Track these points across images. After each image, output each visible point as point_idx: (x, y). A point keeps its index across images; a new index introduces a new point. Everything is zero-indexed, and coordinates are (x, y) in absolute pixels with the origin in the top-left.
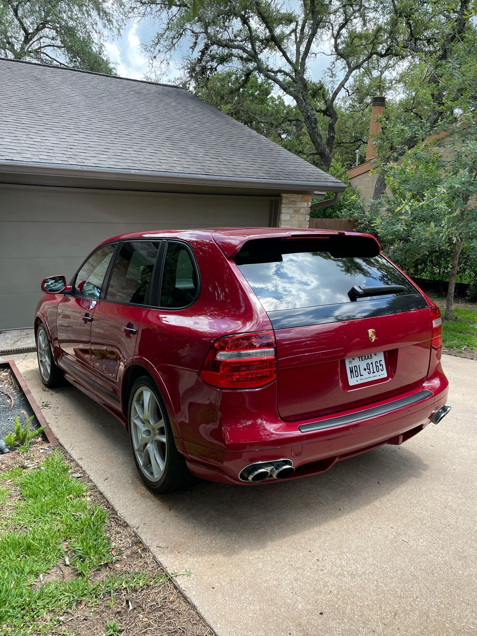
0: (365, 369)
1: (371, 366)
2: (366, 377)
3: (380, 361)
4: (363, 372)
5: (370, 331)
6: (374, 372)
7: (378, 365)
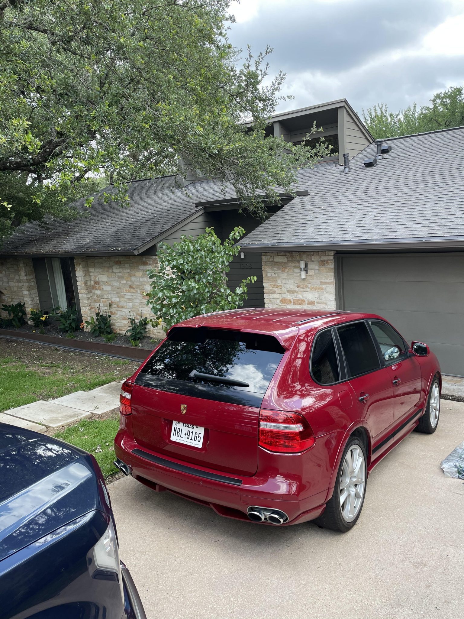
0: (185, 434)
1: (191, 434)
2: (183, 440)
3: (199, 434)
4: (183, 435)
5: (183, 406)
6: (191, 439)
7: (197, 436)
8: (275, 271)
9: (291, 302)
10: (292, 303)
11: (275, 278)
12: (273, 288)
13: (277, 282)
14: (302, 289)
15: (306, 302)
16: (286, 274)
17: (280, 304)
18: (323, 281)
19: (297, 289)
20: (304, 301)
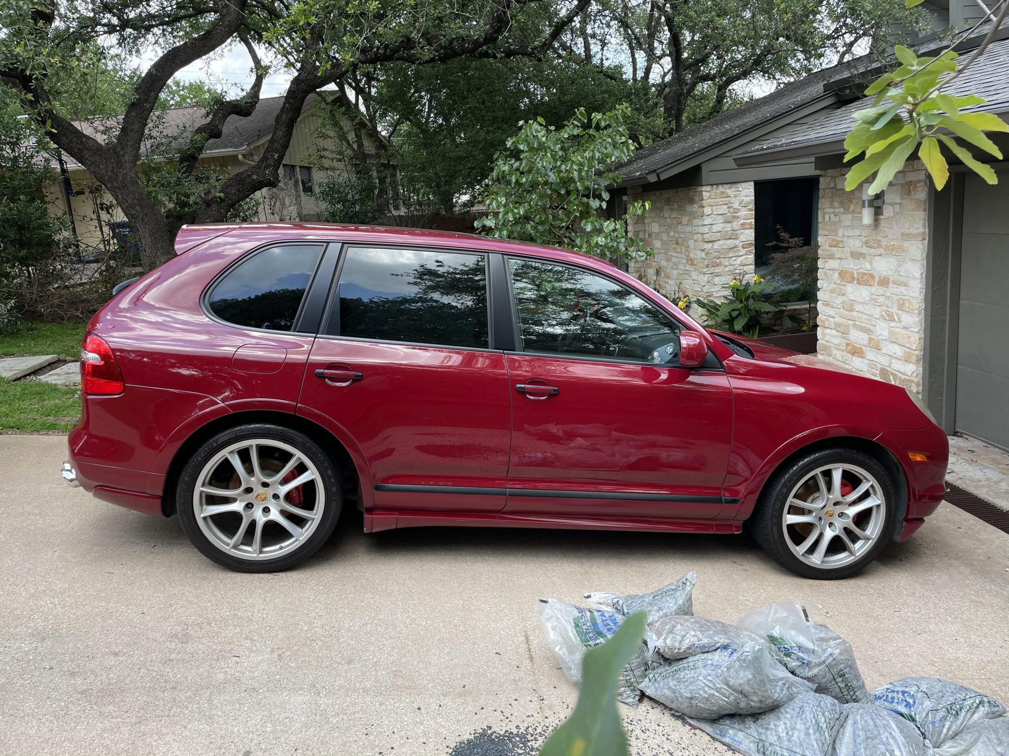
8: (836, 210)
9: (853, 278)
10: (856, 282)
11: (835, 224)
12: (831, 246)
13: (837, 235)
14: (872, 251)
15: (877, 279)
16: (850, 216)
17: (838, 282)
18: (906, 231)
19: (865, 250)
20: (873, 277)
